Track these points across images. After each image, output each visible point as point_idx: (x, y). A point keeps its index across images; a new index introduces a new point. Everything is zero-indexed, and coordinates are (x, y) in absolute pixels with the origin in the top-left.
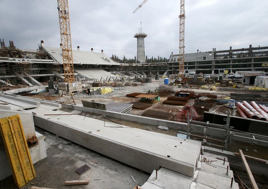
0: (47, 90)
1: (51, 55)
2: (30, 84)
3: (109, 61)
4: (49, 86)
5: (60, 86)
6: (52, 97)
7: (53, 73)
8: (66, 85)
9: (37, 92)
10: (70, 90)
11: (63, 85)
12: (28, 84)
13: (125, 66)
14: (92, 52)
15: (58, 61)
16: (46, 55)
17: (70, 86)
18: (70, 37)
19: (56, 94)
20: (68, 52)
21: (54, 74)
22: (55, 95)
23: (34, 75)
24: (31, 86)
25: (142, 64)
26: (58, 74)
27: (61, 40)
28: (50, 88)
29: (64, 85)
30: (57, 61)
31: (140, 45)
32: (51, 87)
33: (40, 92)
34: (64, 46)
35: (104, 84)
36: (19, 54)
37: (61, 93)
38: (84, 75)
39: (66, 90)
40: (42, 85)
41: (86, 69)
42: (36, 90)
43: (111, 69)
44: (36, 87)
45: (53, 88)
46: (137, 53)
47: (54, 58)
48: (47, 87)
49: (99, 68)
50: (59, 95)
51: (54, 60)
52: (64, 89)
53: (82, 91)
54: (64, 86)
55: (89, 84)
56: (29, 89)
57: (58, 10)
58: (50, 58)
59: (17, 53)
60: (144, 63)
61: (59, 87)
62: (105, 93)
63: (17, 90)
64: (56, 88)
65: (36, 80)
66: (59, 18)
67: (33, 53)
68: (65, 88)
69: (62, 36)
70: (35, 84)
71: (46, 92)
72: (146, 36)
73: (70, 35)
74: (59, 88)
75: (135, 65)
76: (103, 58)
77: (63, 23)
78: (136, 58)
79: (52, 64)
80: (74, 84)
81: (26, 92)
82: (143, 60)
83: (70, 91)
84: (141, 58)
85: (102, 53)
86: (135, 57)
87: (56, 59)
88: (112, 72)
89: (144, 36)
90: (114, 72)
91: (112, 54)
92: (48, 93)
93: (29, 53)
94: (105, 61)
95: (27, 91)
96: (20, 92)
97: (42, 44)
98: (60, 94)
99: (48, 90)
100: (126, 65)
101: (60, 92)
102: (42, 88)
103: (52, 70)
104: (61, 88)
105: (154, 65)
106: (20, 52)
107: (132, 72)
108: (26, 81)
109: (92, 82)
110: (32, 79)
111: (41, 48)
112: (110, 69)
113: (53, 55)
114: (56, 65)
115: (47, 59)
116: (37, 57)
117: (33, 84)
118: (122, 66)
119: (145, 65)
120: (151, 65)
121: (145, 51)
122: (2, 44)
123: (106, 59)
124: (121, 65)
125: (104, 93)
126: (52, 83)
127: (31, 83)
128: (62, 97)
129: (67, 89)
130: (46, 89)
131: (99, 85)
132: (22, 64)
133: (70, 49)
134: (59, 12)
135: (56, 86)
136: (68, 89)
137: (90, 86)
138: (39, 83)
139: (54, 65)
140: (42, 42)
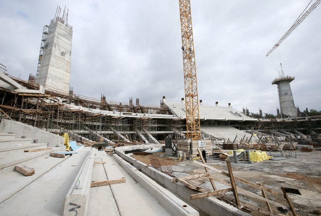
0: (163, 150)
1: (172, 110)
2: (147, 142)
3: (241, 116)
4: (166, 144)
5: (180, 145)
6: (168, 160)
7: (172, 131)
8: (189, 144)
9: (152, 151)
10: (193, 151)
11: (184, 143)
12: (145, 140)
13: (265, 122)
14: (216, 106)
15: (179, 117)
16: (166, 110)
17: (193, 145)
18: (195, 79)
19: (174, 156)
20: (193, 98)
21: (174, 131)
22: (173, 158)
23: (152, 132)
24: (147, 143)
25: (292, 119)
26: (177, 132)
27: (185, 84)
28: (167, 148)
29: (186, 143)
30: (177, 116)
31: (283, 93)
32: (168, 146)
33: (155, 152)
34: (187, 91)
35: (241, 145)
36: (142, 110)
37: (181, 155)
38: (209, 134)
39: (189, 151)
40: (158, 143)
41: (210, 126)
42: (151, 149)
43: (244, 126)
44: (152, 145)
45: (170, 147)
46: (280, 104)
47: (175, 113)
48: (163, 146)
49: (227, 125)
50: (177, 158)
51: (175, 115)
52: (185, 149)
53: (212, 154)
54: (186, 145)
55: (217, 145)
56: (144, 147)
57: (182, 50)
58: (170, 113)
59: (141, 109)
60: (296, 117)
61: (178, 146)
62: (258, 161)
63: (131, 147)
64: (175, 148)
65: (154, 137)
66: (183, 59)
67: (154, 109)
68: (188, 148)
69: (185, 79)
70: (151, 142)
71: (162, 152)
72: (293, 79)
73: (196, 77)
74: (178, 148)
75: (280, 121)
76: (231, 112)
77: (187, 63)
78: (280, 111)
79: (172, 119)
80: (200, 142)
81: (140, 150)
82: (291, 113)
83: (193, 153)
84: (288, 110)
85: (229, 107)
86: (278, 110)
87: (176, 114)
88: (246, 131)
89: (289, 80)
90: (250, 131)
91: (243, 108)
92: (164, 154)
93: (151, 109)
94: (235, 115)
95: (142, 149)
96: (134, 149)
97: (164, 99)
98: (179, 156)
99: (165, 150)
100: (266, 120)
101: (180, 153)
102: (158, 147)
103: (171, 126)
104: (181, 148)
105: (317, 119)
106: (143, 108)
107: (277, 131)
108: (144, 138)
109: (221, 142)
110: (150, 136)
111: (162, 104)
112: (242, 126)
113: (174, 110)
114: (176, 121)
115: (167, 114)
116: (158, 113)
117: (149, 142)
118: (260, 122)
119: (299, 120)
120: (312, 120)
121: (294, 100)
122: (131, 101)
123: (236, 113)
124: (258, 121)
125: (255, 161)
126: (170, 140)
127: (148, 140)
128: (181, 161)
129: (189, 149)
130: (162, 148)
131: (233, 147)
132: (142, 119)
133: (195, 94)
134: (183, 53)
135: (175, 145)
136: (191, 150)
137: (220, 148)
138: (156, 140)
139: (174, 121)
140: (164, 97)
